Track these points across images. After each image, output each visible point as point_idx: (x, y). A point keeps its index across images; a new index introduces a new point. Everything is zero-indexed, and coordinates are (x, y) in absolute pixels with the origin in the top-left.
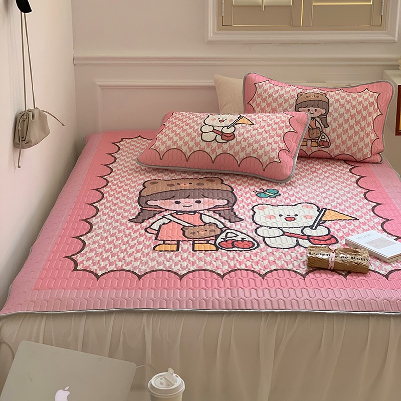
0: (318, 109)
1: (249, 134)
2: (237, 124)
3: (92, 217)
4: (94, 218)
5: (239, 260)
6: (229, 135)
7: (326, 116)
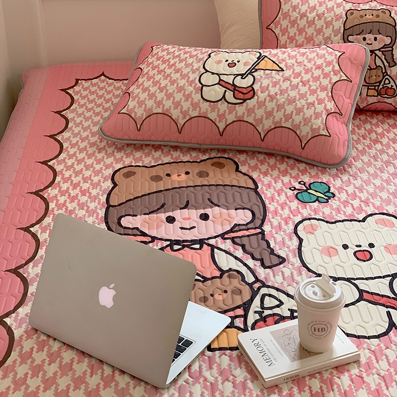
0: (379, 37)
1: (277, 89)
2: (256, 70)
4: (31, 264)
6: (245, 91)
7: (392, 47)
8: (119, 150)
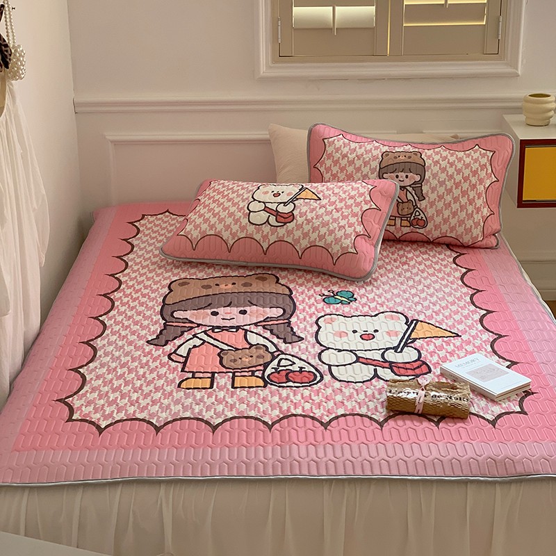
1: (313, 214)
3: (96, 338)
5: (295, 401)
6: (286, 216)
7: (421, 184)
8: (177, 267)
